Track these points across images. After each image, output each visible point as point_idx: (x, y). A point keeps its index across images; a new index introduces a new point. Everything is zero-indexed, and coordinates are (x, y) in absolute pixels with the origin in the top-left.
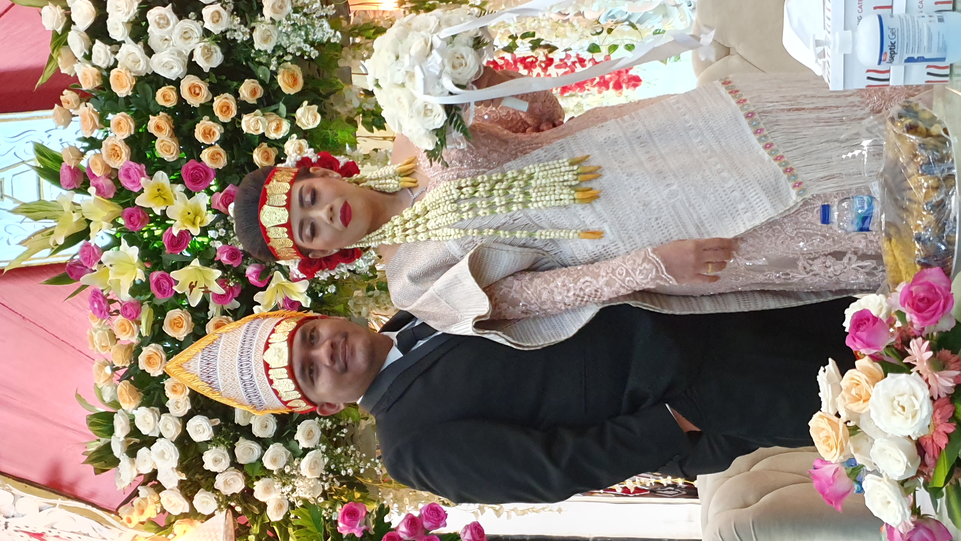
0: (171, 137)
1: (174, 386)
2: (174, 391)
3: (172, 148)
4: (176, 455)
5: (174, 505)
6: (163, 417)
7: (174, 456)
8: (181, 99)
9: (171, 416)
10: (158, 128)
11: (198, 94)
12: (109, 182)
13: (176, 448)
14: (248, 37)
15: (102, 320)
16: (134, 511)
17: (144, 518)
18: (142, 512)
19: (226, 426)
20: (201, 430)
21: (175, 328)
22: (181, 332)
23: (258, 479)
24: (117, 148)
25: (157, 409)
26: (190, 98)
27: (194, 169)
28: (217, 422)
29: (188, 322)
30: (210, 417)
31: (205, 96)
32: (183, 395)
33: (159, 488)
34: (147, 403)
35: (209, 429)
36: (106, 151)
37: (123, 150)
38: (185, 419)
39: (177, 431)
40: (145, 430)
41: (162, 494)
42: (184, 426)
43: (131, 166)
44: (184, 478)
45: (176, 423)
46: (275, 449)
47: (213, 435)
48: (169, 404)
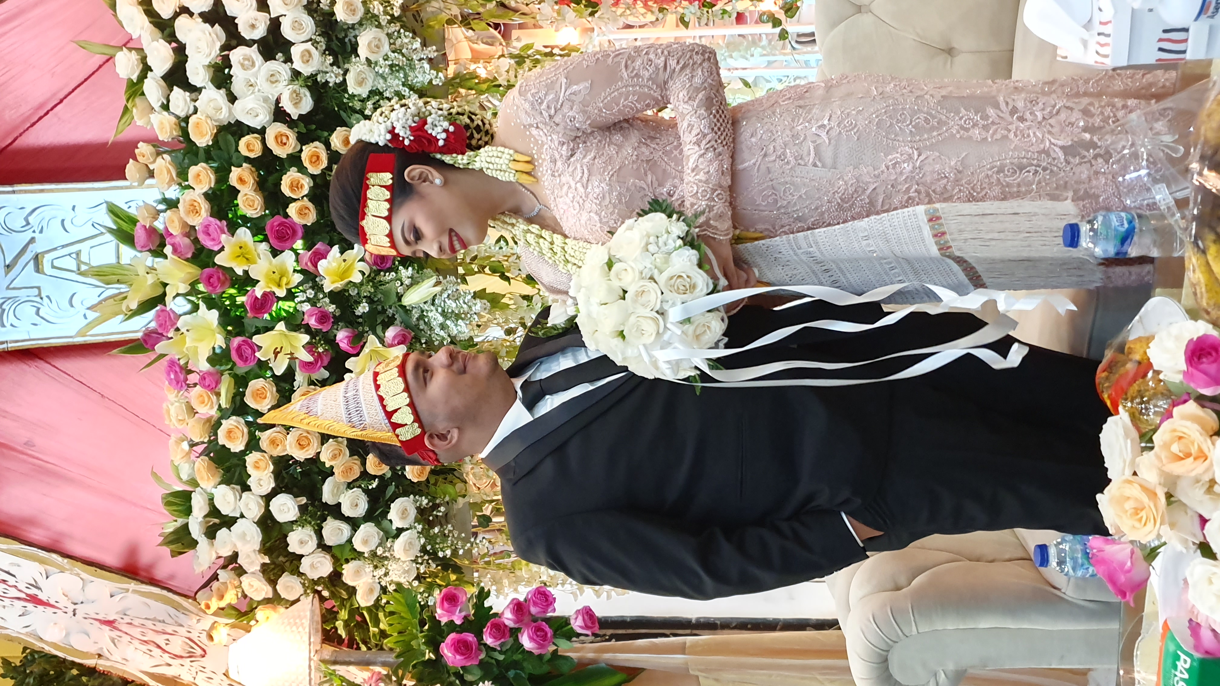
0: (255, 191)
1: (256, 462)
2: (257, 467)
3: (256, 203)
4: (258, 536)
5: (256, 590)
6: (245, 495)
7: (256, 538)
8: (266, 149)
9: (253, 494)
10: (241, 180)
11: (285, 144)
12: (187, 241)
13: (258, 530)
14: (341, 79)
15: (178, 392)
16: (212, 596)
17: (223, 604)
18: (221, 597)
19: (313, 505)
20: (286, 510)
21: (258, 399)
22: (264, 404)
23: (347, 561)
24: (195, 204)
25: (238, 487)
26: (277, 148)
27: (279, 225)
28: (303, 500)
29: (272, 393)
30: (296, 496)
31: (293, 145)
32: (266, 472)
33: (240, 572)
34: (227, 481)
35: (294, 508)
36: (184, 207)
37: (202, 206)
38: (268, 498)
39: (259, 510)
40: (225, 510)
41: (244, 578)
42: (267, 505)
43: (209, 221)
44: (267, 560)
45: (258, 502)
46: (367, 529)
47: (299, 515)
48: (251, 482)
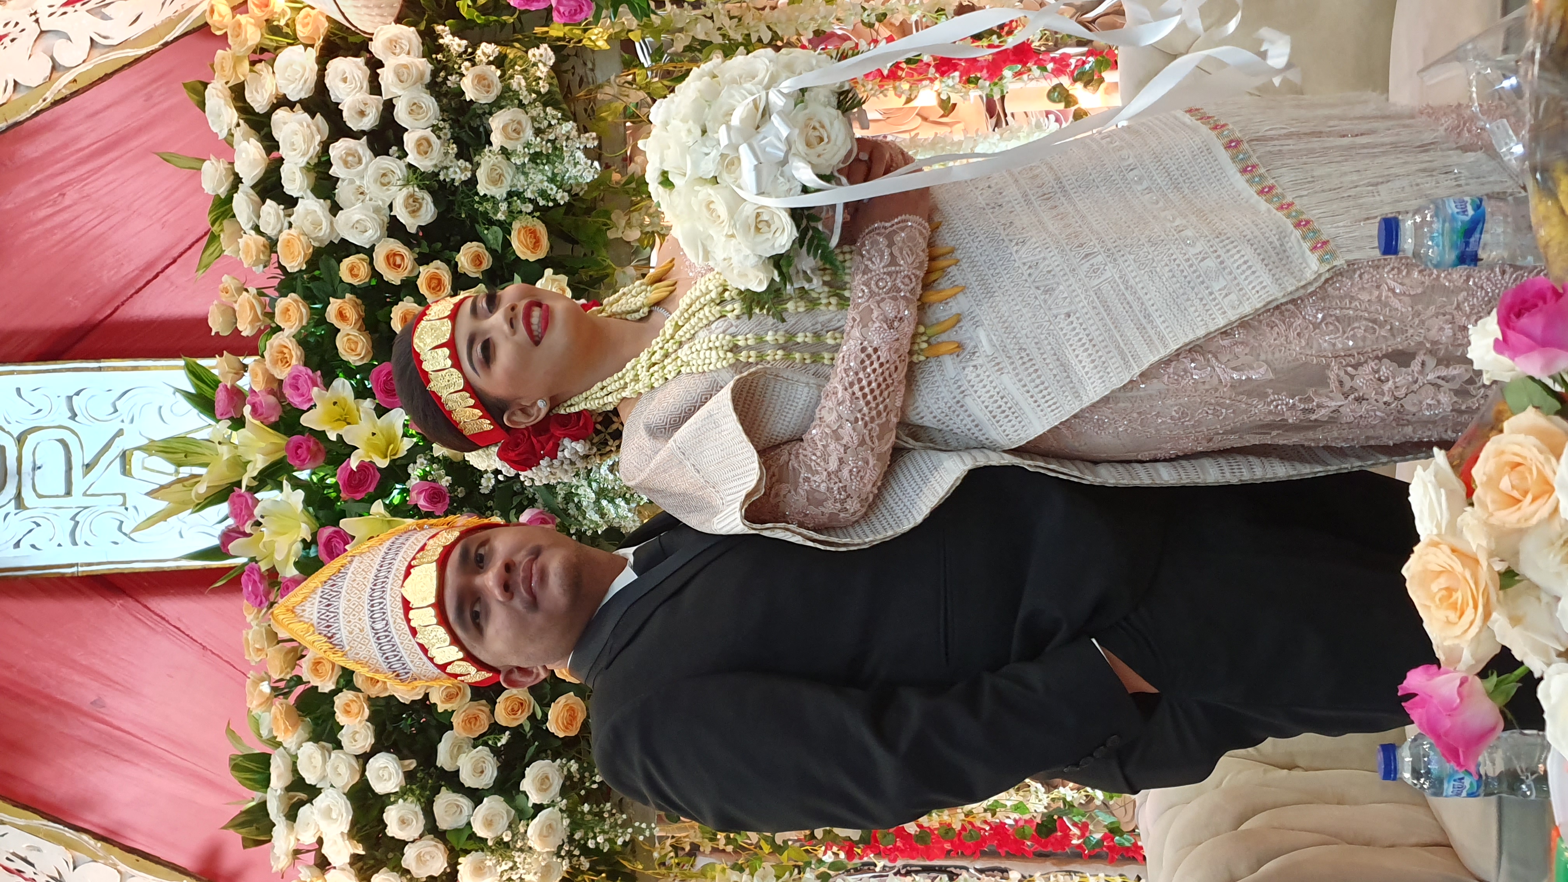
0: (359, 330)
1: (348, 705)
2: (347, 714)
3: (360, 345)
4: (348, 814)
6: (334, 754)
7: (345, 815)
8: (375, 274)
9: (345, 754)
10: (341, 315)
11: (399, 266)
12: (272, 399)
13: (348, 803)
14: (469, 175)
15: (259, 611)
19: (423, 770)
20: (386, 776)
23: (467, 852)
24: (286, 351)
25: (329, 746)
26: (387, 270)
27: (387, 374)
28: (412, 764)
30: (402, 757)
31: (409, 268)
32: (361, 719)
34: (315, 738)
35: (398, 774)
36: (271, 355)
37: (293, 353)
38: (363, 760)
39: (352, 776)
40: (310, 779)
41: (329, 876)
42: (363, 769)
43: (300, 372)
44: (359, 850)
45: (351, 765)
46: (493, 804)
47: (404, 784)
48: (343, 737)
